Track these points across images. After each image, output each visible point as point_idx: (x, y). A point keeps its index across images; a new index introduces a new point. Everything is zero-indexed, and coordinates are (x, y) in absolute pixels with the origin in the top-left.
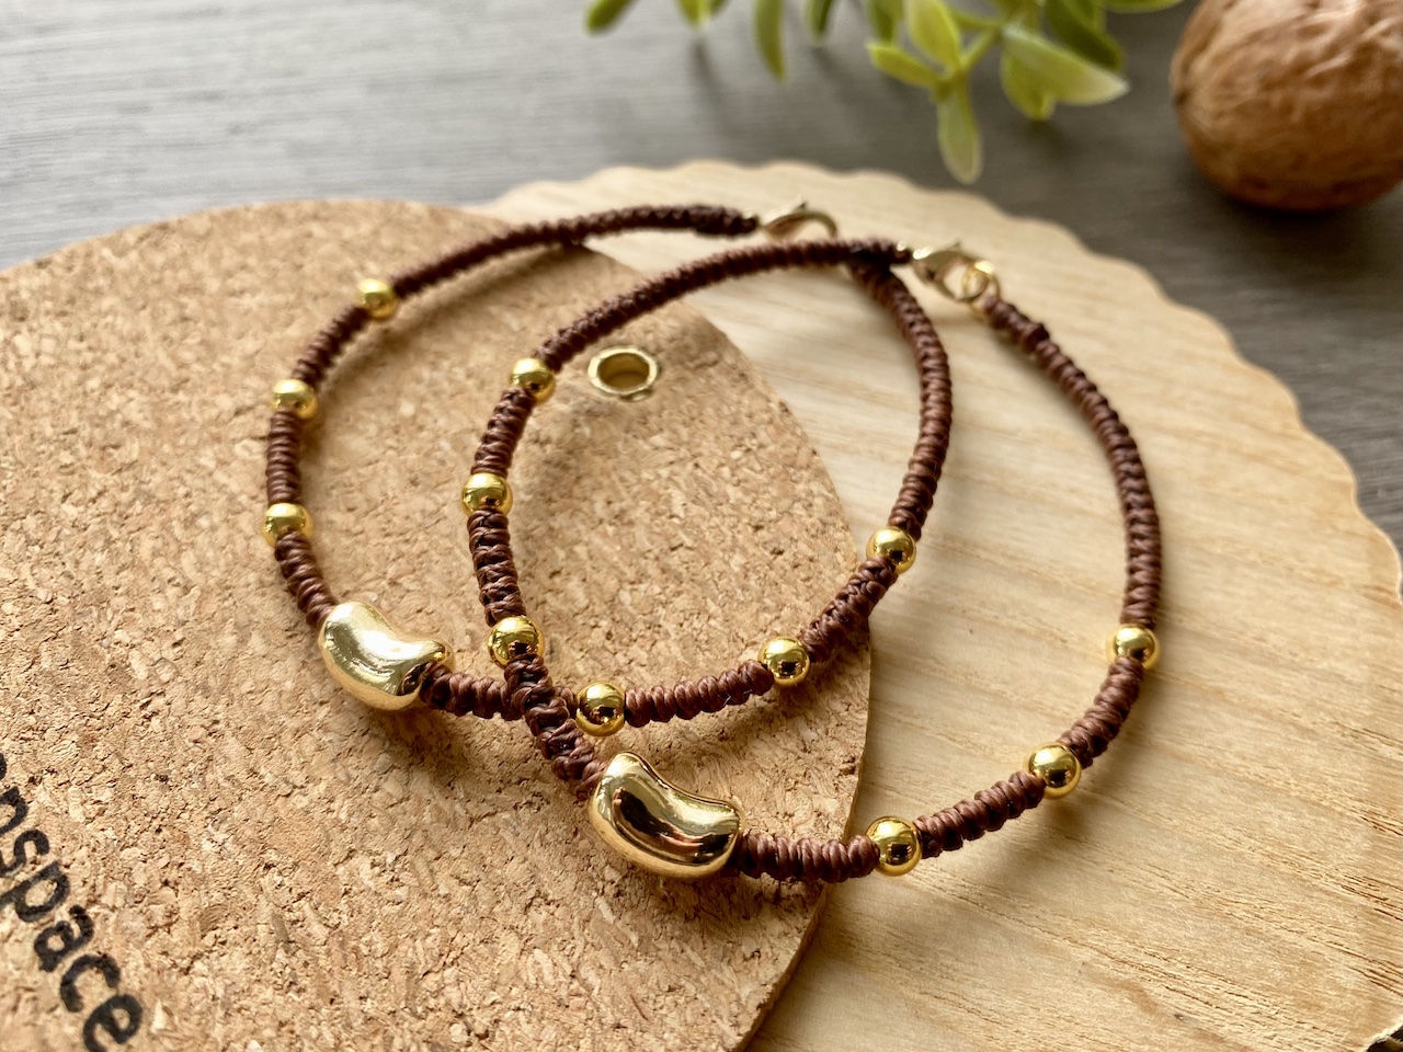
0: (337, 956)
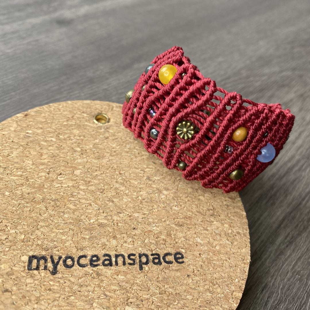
0: (188, 220)
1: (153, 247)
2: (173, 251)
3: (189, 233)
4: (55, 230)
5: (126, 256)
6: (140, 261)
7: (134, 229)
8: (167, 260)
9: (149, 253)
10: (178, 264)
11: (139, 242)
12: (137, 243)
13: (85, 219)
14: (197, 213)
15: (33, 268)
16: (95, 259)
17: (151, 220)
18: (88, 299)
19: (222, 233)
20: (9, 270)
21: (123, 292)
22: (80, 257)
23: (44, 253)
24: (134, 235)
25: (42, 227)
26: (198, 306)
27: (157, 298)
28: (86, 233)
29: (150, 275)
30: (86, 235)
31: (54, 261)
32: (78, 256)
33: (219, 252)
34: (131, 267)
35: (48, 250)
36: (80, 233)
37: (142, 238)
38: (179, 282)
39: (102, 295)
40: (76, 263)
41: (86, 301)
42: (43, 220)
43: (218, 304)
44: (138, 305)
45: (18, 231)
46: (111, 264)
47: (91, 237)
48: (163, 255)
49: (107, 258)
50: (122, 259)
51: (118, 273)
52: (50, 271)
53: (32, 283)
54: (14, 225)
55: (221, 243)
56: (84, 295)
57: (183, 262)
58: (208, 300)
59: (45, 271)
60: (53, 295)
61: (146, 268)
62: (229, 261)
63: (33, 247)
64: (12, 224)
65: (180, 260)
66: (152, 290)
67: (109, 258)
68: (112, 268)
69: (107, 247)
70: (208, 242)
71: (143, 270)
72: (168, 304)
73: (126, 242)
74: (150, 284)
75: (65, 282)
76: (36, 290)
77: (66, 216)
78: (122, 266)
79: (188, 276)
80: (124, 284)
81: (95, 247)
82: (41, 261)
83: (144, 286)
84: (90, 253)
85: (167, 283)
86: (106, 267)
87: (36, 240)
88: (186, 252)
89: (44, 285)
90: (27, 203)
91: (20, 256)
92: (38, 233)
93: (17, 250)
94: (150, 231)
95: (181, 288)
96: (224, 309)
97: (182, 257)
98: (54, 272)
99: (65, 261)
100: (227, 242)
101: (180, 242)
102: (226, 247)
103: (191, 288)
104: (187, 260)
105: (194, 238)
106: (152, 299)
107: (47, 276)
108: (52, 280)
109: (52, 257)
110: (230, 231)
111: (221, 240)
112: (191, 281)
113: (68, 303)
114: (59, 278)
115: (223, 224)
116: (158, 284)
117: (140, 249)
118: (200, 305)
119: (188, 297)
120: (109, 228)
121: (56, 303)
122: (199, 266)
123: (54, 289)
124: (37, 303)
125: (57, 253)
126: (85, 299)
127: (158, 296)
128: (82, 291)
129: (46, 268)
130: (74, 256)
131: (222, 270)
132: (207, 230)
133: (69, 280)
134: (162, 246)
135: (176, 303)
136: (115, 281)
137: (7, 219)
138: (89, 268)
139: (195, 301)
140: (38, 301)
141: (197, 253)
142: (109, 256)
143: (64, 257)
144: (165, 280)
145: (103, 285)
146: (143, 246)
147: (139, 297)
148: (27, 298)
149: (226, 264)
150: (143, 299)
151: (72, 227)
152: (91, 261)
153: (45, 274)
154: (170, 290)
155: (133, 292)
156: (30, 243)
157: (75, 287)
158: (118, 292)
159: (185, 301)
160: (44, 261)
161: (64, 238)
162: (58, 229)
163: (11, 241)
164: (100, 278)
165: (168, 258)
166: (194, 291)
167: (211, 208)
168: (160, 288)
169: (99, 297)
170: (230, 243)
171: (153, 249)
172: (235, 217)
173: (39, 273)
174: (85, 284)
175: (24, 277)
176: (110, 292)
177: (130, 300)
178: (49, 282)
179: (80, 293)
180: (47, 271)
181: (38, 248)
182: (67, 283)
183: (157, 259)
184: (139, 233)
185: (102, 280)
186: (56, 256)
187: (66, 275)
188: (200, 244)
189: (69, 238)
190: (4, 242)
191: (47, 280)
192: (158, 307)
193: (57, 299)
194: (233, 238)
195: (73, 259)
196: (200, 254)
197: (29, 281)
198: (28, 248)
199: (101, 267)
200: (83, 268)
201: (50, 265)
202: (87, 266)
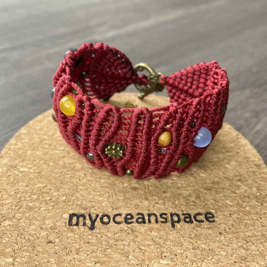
0: (216, 185)
1: (183, 208)
2: (203, 212)
3: (217, 196)
4: (92, 192)
5: (158, 215)
6: (172, 220)
7: (164, 192)
8: (198, 219)
9: (180, 213)
10: (209, 223)
11: (170, 203)
12: (168, 204)
13: (119, 184)
14: (224, 179)
15: (73, 224)
16: (129, 217)
17: (179, 185)
18: (123, 252)
19: (250, 195)
20: (53, 225)
21: (157, 247)
22: (116, 216)
23: (82, 212)
24: (165, 197)
25: (81, 190)
26: (233, 262)
27: (191, 253)
28: (120, 195)
29: (182, 232)
30: (120, 196)
31: (92, 218)
32: (114, 215)
33: (249, 213)
34: (163, 225)
35: (86, 209)
36: (115, 195)
37: (172, 200)
38: (212, 239)
39: (137, 249)
40: (112, 220)
41: (122, 254)
42: (82, 185)
43: (254, 260)
44: (172, 259)
45: (60, 193)
46: (144, 222)
47: (125, 199)
48: (194, 215)
49: (140, 216)
50: (155, 218)
51: (151, 230)
52: (88, 227)
53: (72, 237)
54: (57, 189)
55: (251, 204)
56: (120, 249)
57: (214, 221)
58: (243, 257)
59: (84, 227)
60: (92, 247)
61: (178, 226)
62: (261, 221)
63: (73, 207)
64: (55, 188)
65: (211, 219)
66: (185, 246)
67: (142, 217)
68: (146, 225)
69: (140, 207)
70: (237, 203)
71: (175, 228)
72: (202, 259)
73: (157, 203)
74: (183, 240)
75: (102, 237)
76: (76, 243)
77: (102, 181)
78: (155, 224)
79: (220, 233)
80: (157, 239)
81: (129, 207)
82: (80, 218)
83: (177, 242)
84: (124, 212)
85: (199, 240)
86: (140, 224)
87: (76, 200)
88: (216, 213)
89: (83, 239)
90: (69, 171)
91: (62, 214)
92: (78, 195)
93: (60, 209)
94: (180, 194)
95: (213, 244)
96: (260, 265)
97: (213, 217)
98: (92, 228)
99: (101, 219)
100: (257, 203)
101: (209, 203)
102: (256, 208)
103: (224, 245)
104: (218, 219)
105: (223, 200)
106: (186, 254)
107: (86, 231)
108: (90, 235)
109: (90, 215)
110: (258, 194)
111: (251, 201)
112: (224, 238)
113: (105, 255)
114: (96, 233)
115: (250, 188)
116: (190, 240)
117: (171, 209)
118: (235, 260)
119: (221, 253)
120: (141, 192)
121: (94, 254)
122: (230, 225)
123: (92, 242)
124: (77, 254)
125: (95, 211)
126: (121, 252)
127: (192, 251)
128: (118, 244)
129: (84, 224)
130: (110, 215)
131: (254, 229)
132: (235, 193)
133: (106, 235)
134: (192, 207)
135: (210, 258)
136: (149, 237)
137: (51, 184)
138: (124, 225)
139: (230, 257)
140: (78, 252)
141: (227, 214)
142: (142, 215)
143: (100, 215)
144: (197, 237)
145: (138, 240)
146: (174, 206)
147: (173, 251)
148: (68, 249)
149: (258, 223)
150: (177, 253)
151: (108, 190)
152: (126, 219)
153: (84, 230)
154: (203, 246)
155: (167, 247)
156: (71, 203)
157: (112, 242)
158: (152, 247)
159: (219, 257)
160: (83, 218)
161: (100, 199)
162: (95, 191)
163: (54, 202)
164: (134, 233)
165: (199, 218)
166: (227, 247)
167: (237, 174)
168: (193, 244)
169: (134, 251)
170: (260, 205)
171: (184, 209)
172: (262, 182)
173: (79, 228)
174: (121, 238)
175: (65, 231)
176: (144, 246)
177: (164, 254)
178: (88, 236)
179: (116, 246)
180: (86, 227)
181: (78, 207)
182: (104, 238)
183: (188, 219)
184: (169, 195)
185: (136, 235)
186: (94, 214)
187: (103, 231)
188: (230, 205)
189: (105, 199)
190: (48, 202)
191: (85, 234)
192: (192, 261)
193: (95, 251)
194: (262, 200)
195: (109, 217)
196: (230, 214)
197: (70, 234)
198: (69, 207)
199: (136, 224)
200: (119, 225)
201: (88, 222)
202: (122, 223)
